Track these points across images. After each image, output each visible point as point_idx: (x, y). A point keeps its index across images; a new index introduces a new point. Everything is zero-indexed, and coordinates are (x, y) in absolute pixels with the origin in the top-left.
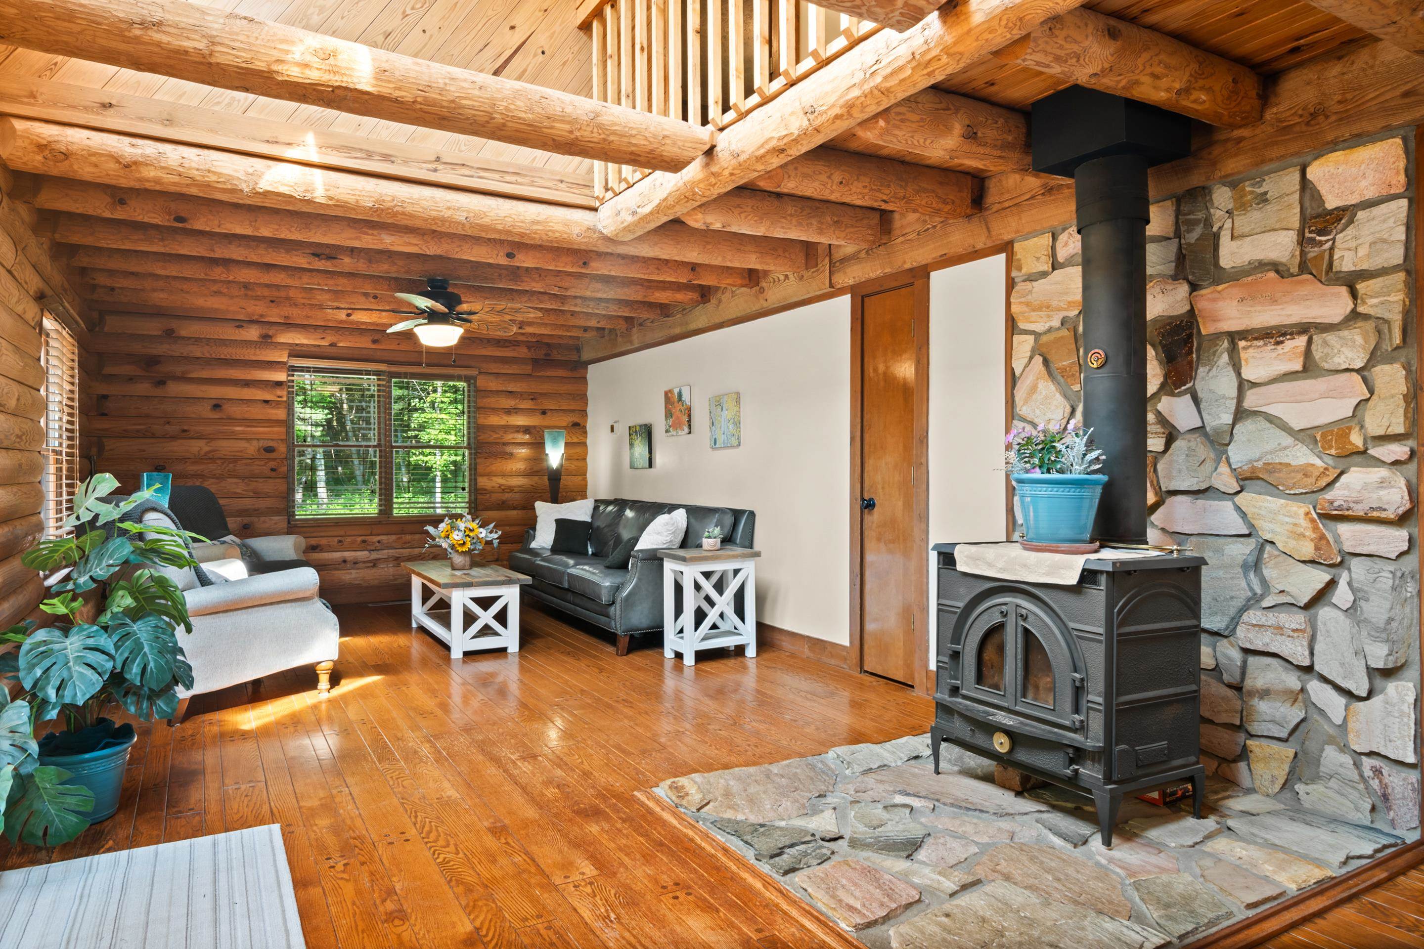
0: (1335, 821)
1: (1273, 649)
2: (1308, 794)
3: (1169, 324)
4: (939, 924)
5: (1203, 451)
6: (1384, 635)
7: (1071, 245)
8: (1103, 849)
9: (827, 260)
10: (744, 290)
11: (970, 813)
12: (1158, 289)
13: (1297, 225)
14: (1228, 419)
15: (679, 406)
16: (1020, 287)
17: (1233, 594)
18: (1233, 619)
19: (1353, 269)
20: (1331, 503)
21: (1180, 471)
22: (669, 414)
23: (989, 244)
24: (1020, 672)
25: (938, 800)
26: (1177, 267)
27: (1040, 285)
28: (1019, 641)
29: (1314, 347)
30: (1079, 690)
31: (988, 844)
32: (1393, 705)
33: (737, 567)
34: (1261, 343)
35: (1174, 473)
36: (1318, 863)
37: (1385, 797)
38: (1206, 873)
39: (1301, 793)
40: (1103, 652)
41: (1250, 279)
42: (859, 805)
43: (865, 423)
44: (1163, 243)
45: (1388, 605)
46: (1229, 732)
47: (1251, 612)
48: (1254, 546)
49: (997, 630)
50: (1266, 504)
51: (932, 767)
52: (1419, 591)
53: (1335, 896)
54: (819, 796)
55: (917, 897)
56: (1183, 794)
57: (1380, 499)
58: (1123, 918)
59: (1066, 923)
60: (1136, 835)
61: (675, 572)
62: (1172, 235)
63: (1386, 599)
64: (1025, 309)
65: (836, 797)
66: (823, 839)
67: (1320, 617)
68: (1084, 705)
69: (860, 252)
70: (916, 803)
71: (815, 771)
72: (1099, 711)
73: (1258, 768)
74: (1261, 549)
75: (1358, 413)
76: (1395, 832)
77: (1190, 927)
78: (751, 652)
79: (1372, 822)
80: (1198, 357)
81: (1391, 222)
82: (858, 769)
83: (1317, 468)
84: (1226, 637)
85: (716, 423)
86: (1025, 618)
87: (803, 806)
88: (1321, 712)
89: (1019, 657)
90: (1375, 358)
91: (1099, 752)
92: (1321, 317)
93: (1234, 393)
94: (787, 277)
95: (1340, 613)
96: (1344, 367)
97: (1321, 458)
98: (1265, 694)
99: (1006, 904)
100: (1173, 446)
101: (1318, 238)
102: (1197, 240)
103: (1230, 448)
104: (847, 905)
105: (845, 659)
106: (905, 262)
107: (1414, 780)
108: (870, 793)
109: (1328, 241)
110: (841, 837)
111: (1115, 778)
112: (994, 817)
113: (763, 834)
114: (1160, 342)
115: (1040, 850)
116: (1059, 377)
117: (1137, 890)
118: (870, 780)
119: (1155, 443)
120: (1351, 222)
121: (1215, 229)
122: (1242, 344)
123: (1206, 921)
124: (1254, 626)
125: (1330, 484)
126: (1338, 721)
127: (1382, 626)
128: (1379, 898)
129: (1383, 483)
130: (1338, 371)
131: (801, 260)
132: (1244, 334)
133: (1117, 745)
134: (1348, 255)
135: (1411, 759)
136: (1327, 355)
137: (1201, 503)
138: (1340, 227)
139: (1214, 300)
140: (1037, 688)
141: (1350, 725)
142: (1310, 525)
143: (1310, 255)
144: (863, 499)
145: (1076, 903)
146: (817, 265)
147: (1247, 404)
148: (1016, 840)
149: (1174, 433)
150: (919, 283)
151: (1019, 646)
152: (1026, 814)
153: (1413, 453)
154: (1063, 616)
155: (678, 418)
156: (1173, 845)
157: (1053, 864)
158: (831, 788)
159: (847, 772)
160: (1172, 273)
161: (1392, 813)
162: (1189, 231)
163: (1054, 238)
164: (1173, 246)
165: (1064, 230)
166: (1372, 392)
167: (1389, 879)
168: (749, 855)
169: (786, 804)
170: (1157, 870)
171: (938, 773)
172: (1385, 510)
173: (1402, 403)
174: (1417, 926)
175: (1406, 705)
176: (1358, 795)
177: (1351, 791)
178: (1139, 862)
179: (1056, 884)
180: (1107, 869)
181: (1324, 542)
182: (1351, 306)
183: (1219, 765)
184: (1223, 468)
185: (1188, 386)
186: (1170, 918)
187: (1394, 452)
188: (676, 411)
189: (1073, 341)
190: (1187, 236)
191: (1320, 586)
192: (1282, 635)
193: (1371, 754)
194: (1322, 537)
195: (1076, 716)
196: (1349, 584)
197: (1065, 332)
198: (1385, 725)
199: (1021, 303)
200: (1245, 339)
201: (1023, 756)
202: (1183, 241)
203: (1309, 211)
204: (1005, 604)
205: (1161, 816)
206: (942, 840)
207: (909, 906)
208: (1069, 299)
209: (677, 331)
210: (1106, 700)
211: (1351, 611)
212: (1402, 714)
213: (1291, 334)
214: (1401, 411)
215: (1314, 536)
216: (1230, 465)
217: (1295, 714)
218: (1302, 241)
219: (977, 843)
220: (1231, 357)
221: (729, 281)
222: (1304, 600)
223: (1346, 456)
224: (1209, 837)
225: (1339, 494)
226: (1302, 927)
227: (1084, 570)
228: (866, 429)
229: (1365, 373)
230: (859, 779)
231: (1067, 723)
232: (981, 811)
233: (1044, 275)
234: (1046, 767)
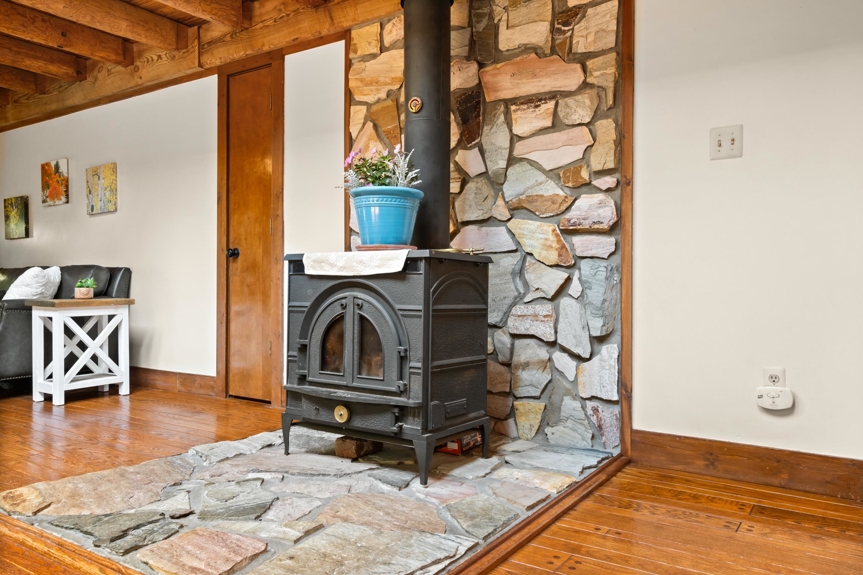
0: (571, 449)
1: (531, 332)
2: (553, 434)
3: (464, 94)
4: (283, 567)
5: (487, 190)
6: (600, 312)
7: (394, 32)
8: (421, 487)
9: (196, 42)
10: (119, 68)
11: (315, 478)
12: (456, 68)
13: (550, 18)
14: (503, 164)
15: (56, 178)
16: (356, 66)
17: (505, 295)
18: (505, 313)
19: (584, 51)
20: (569, 221)
21: (470, 206)
22: (45, 185)
23: (332, 31)
24: (356, 354)
25: (287, 472)
26: (470, 50)
27: (371, 65)
28: (356, 327)
29: (559, 109)
30: (403, 359)
31: (329, 498)
32: (605, 361)
33: (111, 313)
34: (525, 107)
35: (467, 208)
36: (566, 474)
37: (600, 427)
38: (496, 491)
39: (549, 434)
40: (422, 325)
41: (519, 59)
42: (213, 485)
43: (230, 185)
44: (461, 31)
45: (602, 290)
46: (502, 398)
47: (517, 306)
48: (519, 258)
49: (339, 320)
50: (528, 226)
51: (283, 451)
52: (621, 280)
53: (580, 494)
54: (174, 485)
55: (263, 548)
56: (474, 444)
57: (599, 215)
58: (441, 532)
59: (396, 544)
60: (444, 475)
61: (43, 318)
62: (466, 25)
63: (602, 286)
64: (360, 84)
65: (192, 483)
66: (173, 517)
67: (561, 305)
68: (407, 371)
69: (225, 35)
70: (266, 476)
71: (173, 466)
72: (418, 374)
73: (522, 421)
74: (524, 260)
75: (586, 156)
76: (606, 451)
77: (491, 530)
78: (125, 390)
79: (592, 446)
80: (484, 120)
81: (608, 18)
82: (214, 459)
83: (560, 197)
84: (500, 328)
85: (93, 191)
86: (360, 307)
87: (157, 494)
88: (561, 373)
89: (356, 341)
90: (596, 116)
91: (418, 408)
92: (564, 86)
93: (507, 144)
94: (160, 57)
95: (574, 301)
96: (578, 122)
97: (563, 190)
98: (526, 365)
99: (345, 539)
100: (466, 188)
101: (563, 28)
102: (484, 29)
103: (504, 186)
104: (191, 567)
105: (212, 388)
106: (263, 45)
107: (617, 413)
108: (226, 476)
109: (569, 30)
110: (191, 513)
111: (430, 428)
112: (335, 478)
113: (107, 522)
114: (458, 109)
115: (373, 496)
116: (385, 139)
117: (449, 510)
118: (226, 466)
119: (454, 187)
120: (584, 16)
121: (496, 21)
122: (513, 108)
123: (501, 523)
124: (519, 316)
125: (568, 208)
126: (571, 378)
127: (599, 306)
128: (605, 491)
129: (601, 205)
130: (574, 126)
131: (172, 37)
132: (514, 101)
133: (431, 401)
134: (582, 40)
135: (615, 398)
136: (568, 114)
137: (484, 229)
138: (577, 20)
139: (495, 75)
140: (370, 364)
141: (580, 380)
142: (555, 239)
143: (558, 42)
144: (228, 249)
145: (403, 528)
146: (187, 47)
147: (516, 153)
148: (353, 491)
149: (467, 178)
150: (275, 64)
151: (356, 332)
152: (360, 472)
153: (618, 183)
154: (390, 300)
155: (55, 189)
156: (471, 477)
157: (383, 504)
158: (187, 477)
159: (205, 464)
160: (466, 54)
161: (604, 438)
162: (478, 22)
163: (382, 27)
164: (467, 33)
165: (389, 21)
166: (595, 140)
167: (608, 480)
168: (88, 543)
169: (139, 494)
170: (462, 496)
171: (288, 454)
172: (602, 223)
173: (613, 146)
174: (630, 505)
175: (613, 360)
176: (584, 429)
177: (579, 426)
178: (448, 492)
179: (386, 518)
180: (425, 501)
181: (564, 250)
182: (583, 78)
183: (495, 424)
184: (500, 202)
185: (477, 141)
186: (475, 526)
187: (607, 182)
188: (53, 183)
189: (395, 109)
190: (477, 25)
191: (561, 282)
192: (537, 320)
193: (593, 398)
194: (563, 247)
195: (401, 382)
196: (580, 279)
197: (389, 102)
198: (600, 376)
199: (356, 79)
200: (515, 104)
201: (359, 423)
202: (474, 30)
203: (557, 9)
204: (345, 298)
205: (461, 461)
206: (289, 501)
207: (255, 556)
208: (393, 76)
209: (54, 107)
210: (424, 365)
211: (580, 298)
212: (610, 365)
213: (545, 100)
214: (612, 152)
215: (558, 246)
216: (504, 199)
217: (544, 377)
218: (553, 30)
219: (319, 499)
220: (506, 118)
221: (102, 54)
222: (551, 293)
223: (579, 187)
224: (494, 469)
225: (573, 214)
226: (562, 518)
227: (408, 259)
228: (231, 189)
229: (591, 127)
230: (215, 467)
231: (394, 389)
232: (324, 475)
233: (374, 56)
234: (377, 428)
